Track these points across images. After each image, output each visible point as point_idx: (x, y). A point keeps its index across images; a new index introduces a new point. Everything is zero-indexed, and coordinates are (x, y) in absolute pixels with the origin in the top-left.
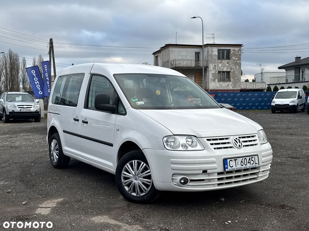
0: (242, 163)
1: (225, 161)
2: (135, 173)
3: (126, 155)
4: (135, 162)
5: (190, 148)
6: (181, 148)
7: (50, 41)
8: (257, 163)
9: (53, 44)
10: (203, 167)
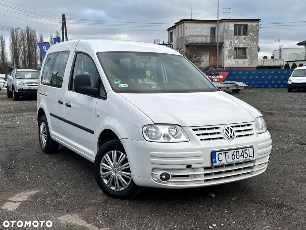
0: (233, 156)
1: (213, 154)
2: (114, 165)
3: (105, 145)
4: (114, 152)
5: (172, 139)
6: (162, 139)
7: (63, 17)
8: (251, 156)
9: (65, 20)
10: (186, 161)
